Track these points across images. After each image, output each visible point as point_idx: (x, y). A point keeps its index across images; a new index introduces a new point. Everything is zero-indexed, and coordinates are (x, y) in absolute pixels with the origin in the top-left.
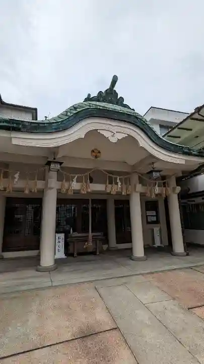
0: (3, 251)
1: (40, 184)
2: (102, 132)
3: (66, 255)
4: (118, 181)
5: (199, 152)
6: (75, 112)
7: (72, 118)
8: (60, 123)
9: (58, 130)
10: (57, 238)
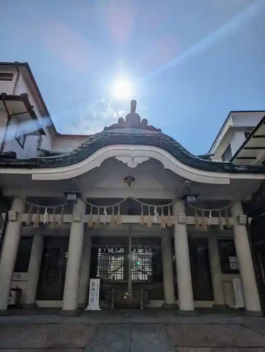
0: (37, 299)
1: (67, 218)
2: (119, 159)
3: (100, 308)
4: (155, 211)
5: (248, 168)
6: (89, 143)
7: (87, 149)
8: (74, 156)
9: (72, 162)
10: (91, 284)
